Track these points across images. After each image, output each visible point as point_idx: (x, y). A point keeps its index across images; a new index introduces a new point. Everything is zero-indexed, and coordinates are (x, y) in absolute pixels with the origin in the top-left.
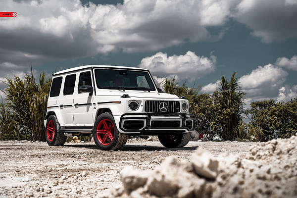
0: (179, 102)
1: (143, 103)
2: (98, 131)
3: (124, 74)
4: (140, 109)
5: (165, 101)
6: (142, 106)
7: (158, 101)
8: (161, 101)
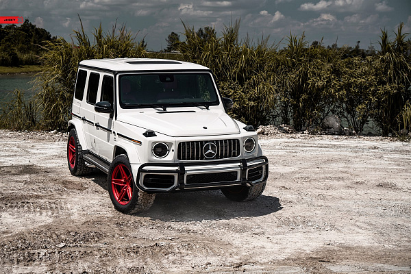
0: (238, 140)
1: (174, 147)
2: (114, 181)
3: (168, 79)
4: (170, 157)
5: (213, 141)
6: (173, 151)
7: (202, 142)
8: (206, 142)
